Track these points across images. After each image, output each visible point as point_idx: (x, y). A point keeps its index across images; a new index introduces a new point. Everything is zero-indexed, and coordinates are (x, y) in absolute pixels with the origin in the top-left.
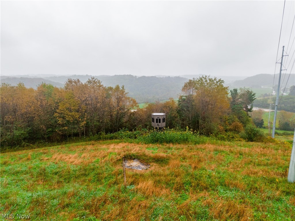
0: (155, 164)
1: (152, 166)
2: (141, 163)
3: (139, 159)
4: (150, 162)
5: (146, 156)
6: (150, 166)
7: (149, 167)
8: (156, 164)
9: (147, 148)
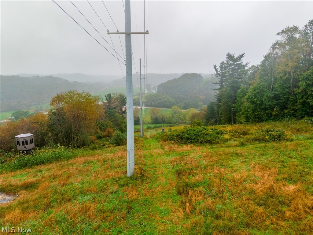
0: (23, 192)
1: (21, 194)
2: (8, 194)
3: (4, 191)
4: (18, 191)
5: (13, 186)
6: (18, 195)
7: (18, 197)
8: (25, 191)
9: (13, 176)
